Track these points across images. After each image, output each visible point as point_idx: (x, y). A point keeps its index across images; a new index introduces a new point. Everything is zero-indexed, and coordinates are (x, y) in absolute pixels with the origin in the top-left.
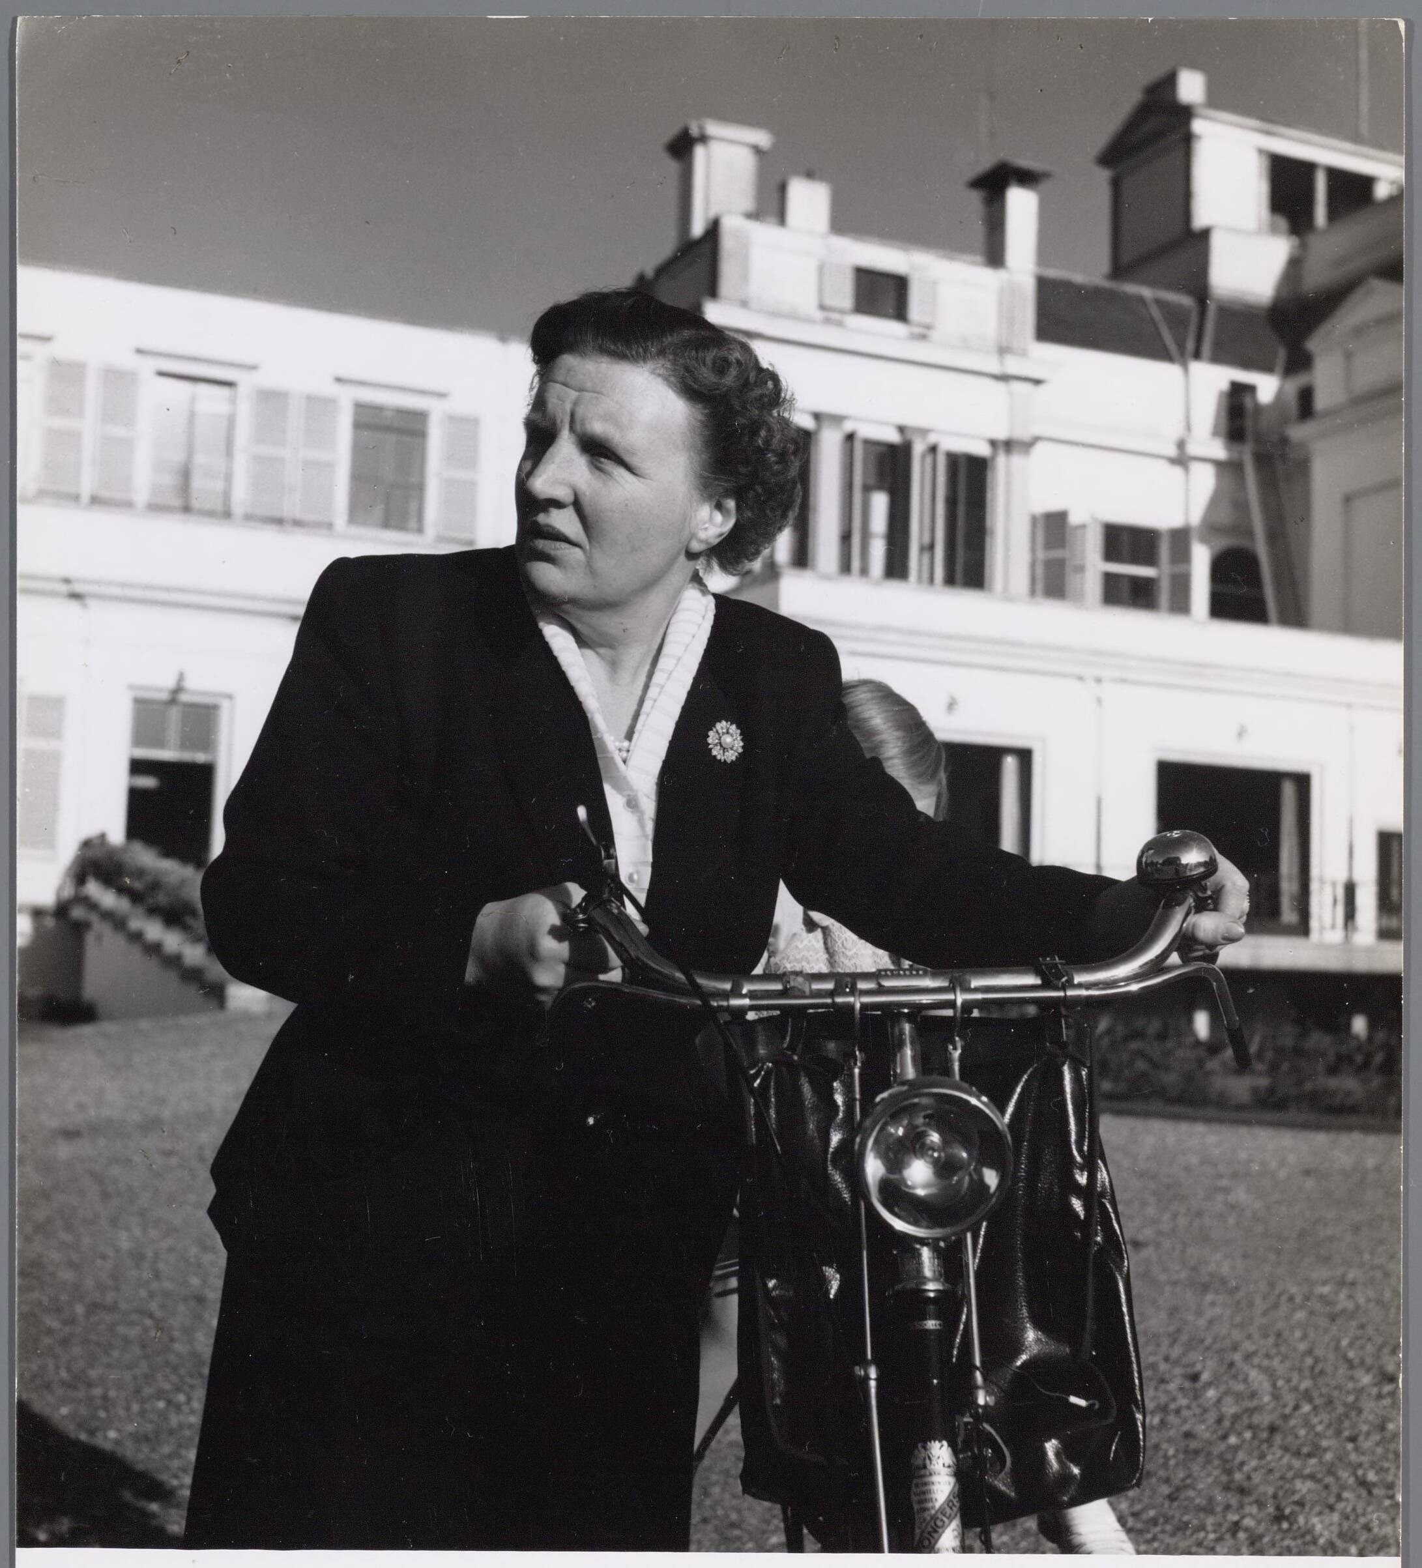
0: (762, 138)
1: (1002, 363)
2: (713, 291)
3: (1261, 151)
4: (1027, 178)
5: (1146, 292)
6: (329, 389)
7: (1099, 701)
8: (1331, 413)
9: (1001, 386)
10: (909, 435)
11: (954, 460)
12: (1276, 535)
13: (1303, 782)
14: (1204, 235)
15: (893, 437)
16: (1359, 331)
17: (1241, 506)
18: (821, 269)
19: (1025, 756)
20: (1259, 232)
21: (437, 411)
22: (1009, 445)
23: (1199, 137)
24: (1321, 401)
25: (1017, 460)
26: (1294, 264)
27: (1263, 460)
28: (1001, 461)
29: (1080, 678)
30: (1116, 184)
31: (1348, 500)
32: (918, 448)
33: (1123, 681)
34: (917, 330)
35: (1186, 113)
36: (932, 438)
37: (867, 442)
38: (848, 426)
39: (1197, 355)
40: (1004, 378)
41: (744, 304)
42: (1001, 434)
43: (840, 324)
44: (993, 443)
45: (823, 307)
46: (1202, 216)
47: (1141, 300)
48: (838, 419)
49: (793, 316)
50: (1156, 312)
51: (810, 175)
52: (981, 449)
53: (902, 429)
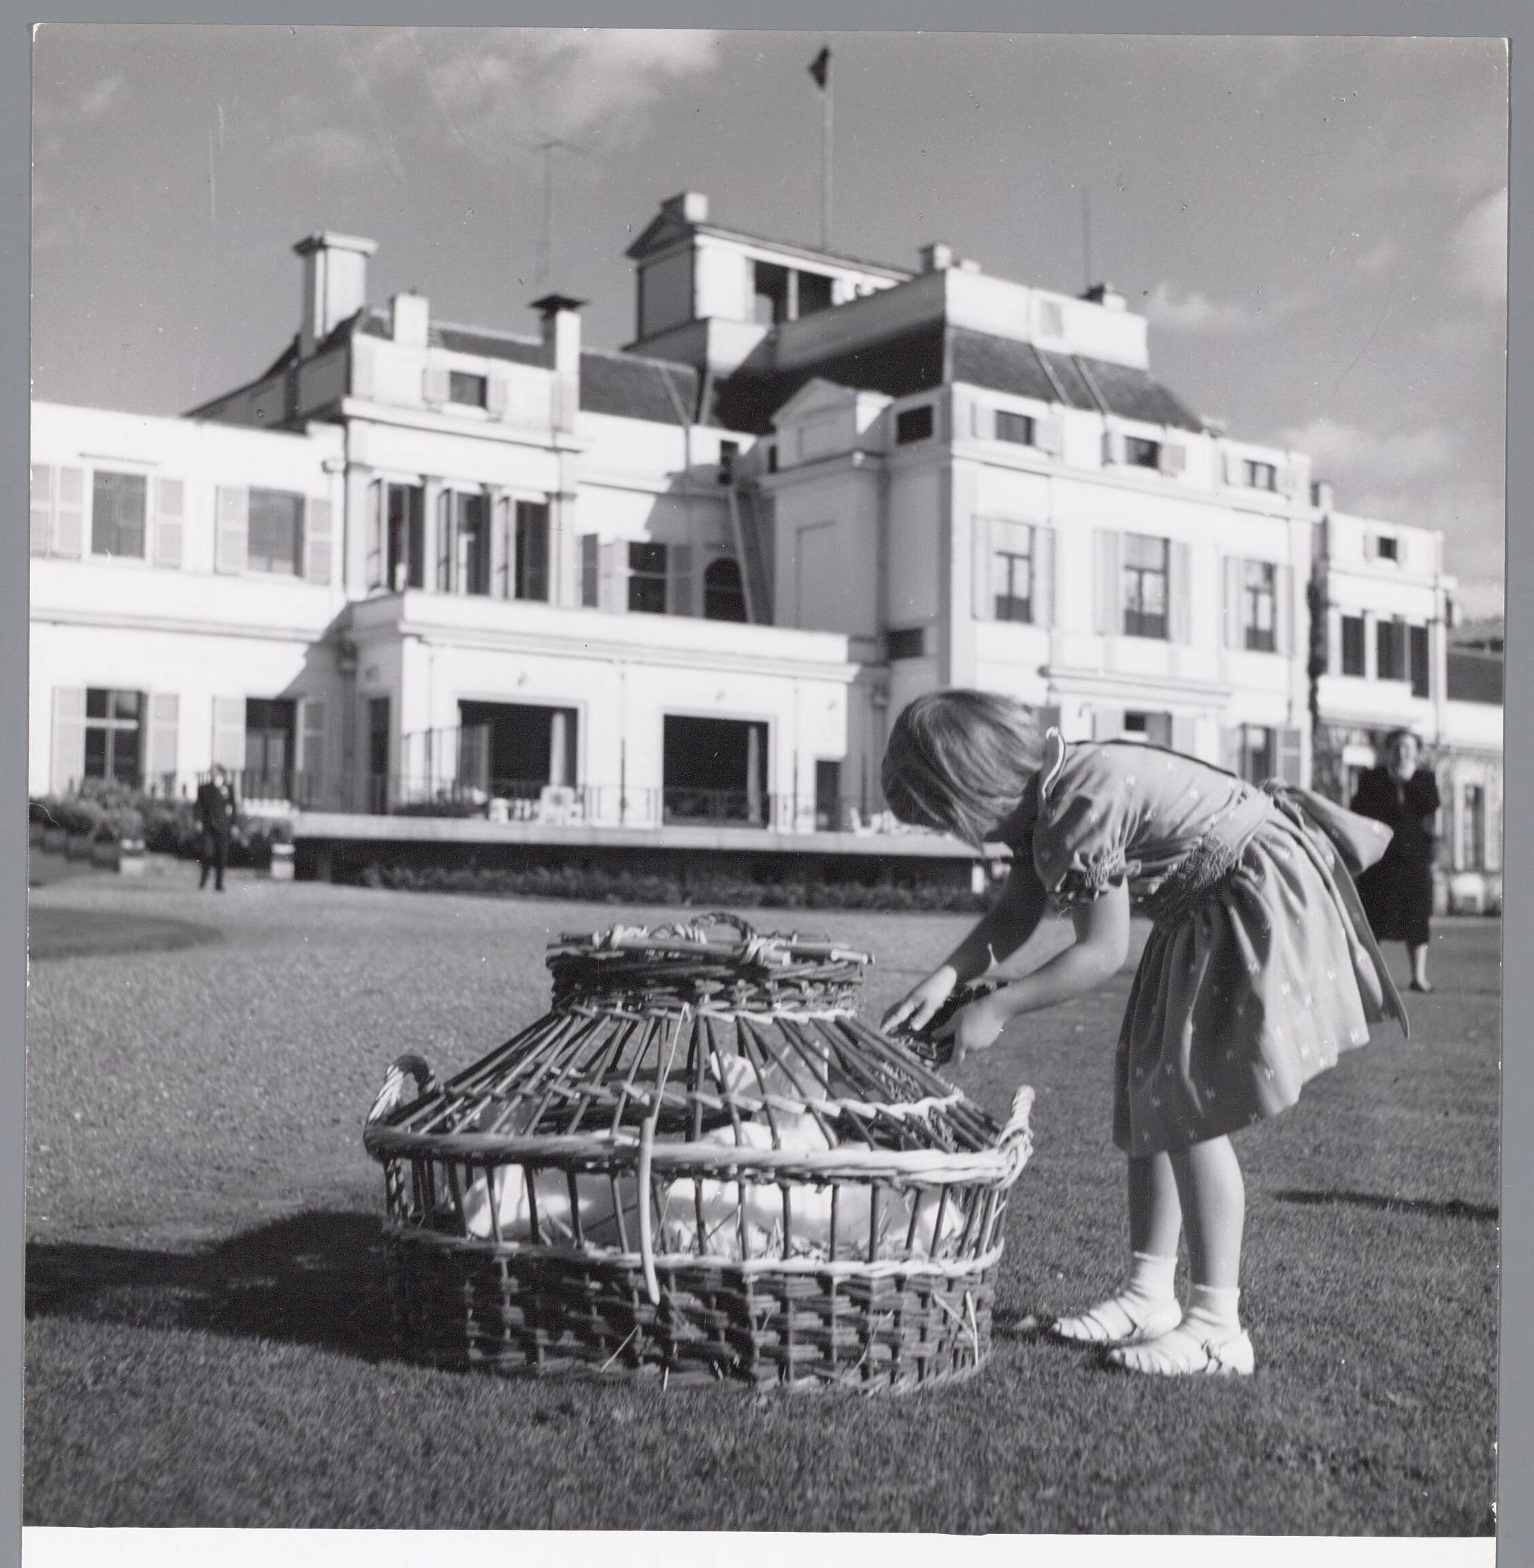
0: (370, 246)
1: (554, 437)
2: (348, 390)
3: (748, 259)
4: (571, 305)
5: (662, 365)
6: (75, 462)
7: (623, 676)
8: (789, 469)
9: (552, 458)
10: (490, 490)
11: (522, 507)
12: (752, 549)
13: (762, 728)
14: (705, 322)
15: (475, 490)
16: (808, 415)
17: (727, 528)
18: (424, 372)
19: (571, 715)
20: (746, 321)
21: (152, 475)
22: (559, 496)
23: (700, 248)
24: (783, 460)
25: (566, 505)
26: (769, 346)
27: (743, 496)
28: (554, 507)
29: (610, 661)
30: (640, 271)
31: (800, 531)
32: (496, 497)
33: (639, 663)
34: (494, 415)
35: (691, 230)
36: (506, 492)
37: (460, 495)
38: (446, 484)
39: (697, 420)
40: (556, 450)
41: (370, 399)
42: (553, 488)
43: (438, 412)
44: (548, 495)
45: (426, 400)
46: (703, 310)
47: (657, 371)
48: (438, 479)
49: (405, 407)
50: (668, 381)
51: (413, 292)
52: (539, 499)
53: (483, 485)
